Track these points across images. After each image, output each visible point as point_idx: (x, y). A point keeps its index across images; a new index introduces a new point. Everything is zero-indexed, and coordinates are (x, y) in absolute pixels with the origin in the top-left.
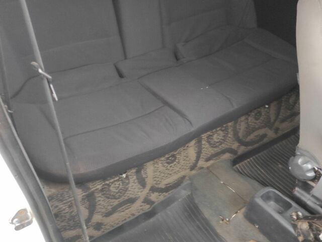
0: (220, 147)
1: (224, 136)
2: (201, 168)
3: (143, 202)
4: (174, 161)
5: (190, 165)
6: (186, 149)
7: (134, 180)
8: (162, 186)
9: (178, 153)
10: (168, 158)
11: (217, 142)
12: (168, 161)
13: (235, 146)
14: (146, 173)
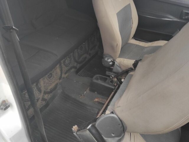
0: (69, 66)
1: (70, 60)
2: (64, 78)
3: (41, 101)
4: (52, 76)
5: (58, 77)
6: (56, 69)
7: (36, 90)
8: (49, 90)
9: (53, 72)
10: (49, 76)
11: (68, 64)
12: (49, 77)
13: (75, 64)
14: (40, 85)
